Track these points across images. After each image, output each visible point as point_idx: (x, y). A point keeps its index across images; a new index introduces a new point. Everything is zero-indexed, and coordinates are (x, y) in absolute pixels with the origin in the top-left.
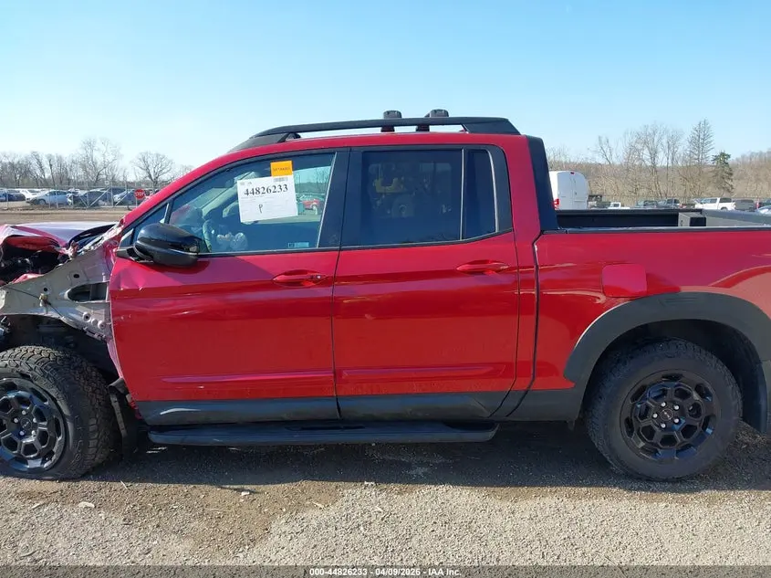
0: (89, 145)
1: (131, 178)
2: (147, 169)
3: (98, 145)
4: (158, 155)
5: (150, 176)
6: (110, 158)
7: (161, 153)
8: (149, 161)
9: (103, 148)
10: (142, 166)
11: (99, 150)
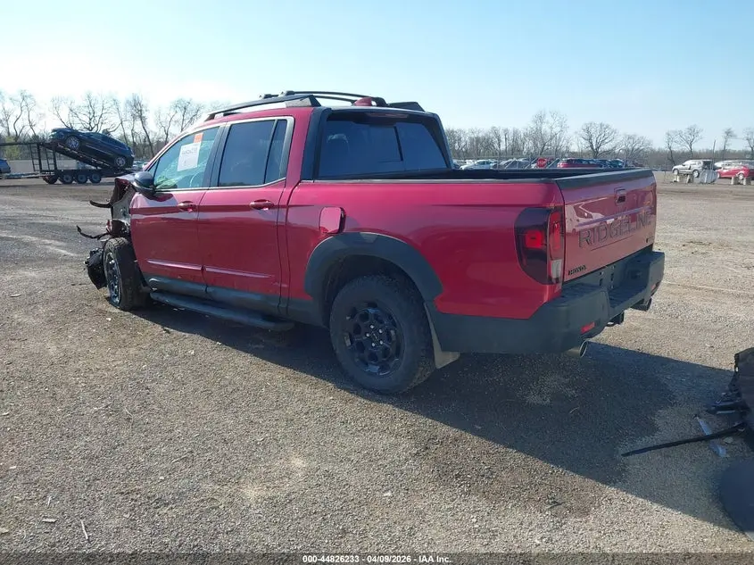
0: (540, 118)
1: (574, 148)
2: (590, 140)
3: (548, 118)
4: (601, 125)
5: (592, 146)
6: (557, 129)
7: (605, 123)
8: (593, 131)
9: (551, 121)
10: (587, 137)
11: (548, 123)
